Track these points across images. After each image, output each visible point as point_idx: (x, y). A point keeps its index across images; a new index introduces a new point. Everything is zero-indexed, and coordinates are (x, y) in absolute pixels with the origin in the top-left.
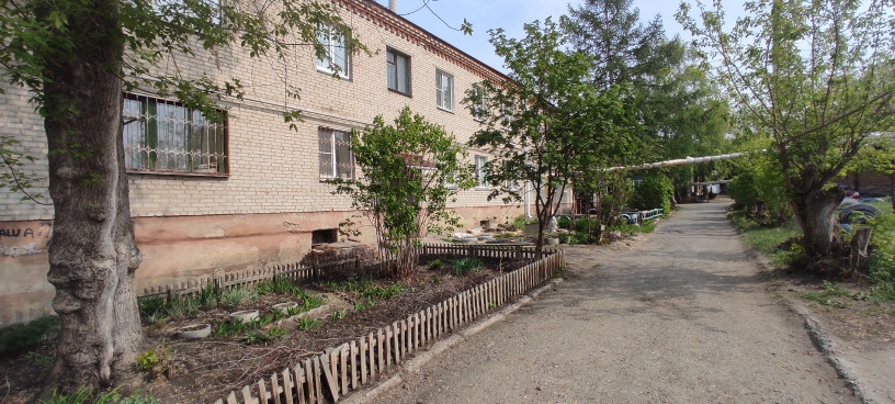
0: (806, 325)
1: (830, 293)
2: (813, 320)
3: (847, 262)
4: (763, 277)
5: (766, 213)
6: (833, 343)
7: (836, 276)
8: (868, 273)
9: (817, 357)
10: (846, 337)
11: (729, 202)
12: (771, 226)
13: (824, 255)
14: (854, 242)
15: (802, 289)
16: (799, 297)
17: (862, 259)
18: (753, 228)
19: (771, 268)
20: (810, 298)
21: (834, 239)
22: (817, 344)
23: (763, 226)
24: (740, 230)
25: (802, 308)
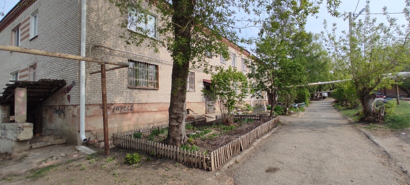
0: (365, 134)
1: (373, 127)
2: (367, 132)
3: (377, 117)
4: (350, 123)
5: (349, 104)
6: (373, 137)
7: (374, 122)
8: (384, 120)
9: (368, 140)
10: (377, 135)
11: (333, 100)
12: (351, 109)
13: (370, 116)
14: (380, 111)
15: (363, 126)
16: (363, 128)
17: (382, 117)
18: (344, 109)
19: (353, 121)
20: (366, 128)
21: (373, 111)
22: (368, 137)
23: (348, 109)
24: (339, 110)
25: (364, 130)
